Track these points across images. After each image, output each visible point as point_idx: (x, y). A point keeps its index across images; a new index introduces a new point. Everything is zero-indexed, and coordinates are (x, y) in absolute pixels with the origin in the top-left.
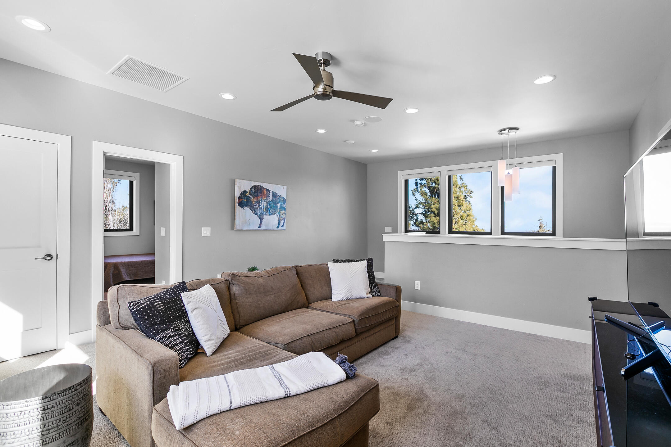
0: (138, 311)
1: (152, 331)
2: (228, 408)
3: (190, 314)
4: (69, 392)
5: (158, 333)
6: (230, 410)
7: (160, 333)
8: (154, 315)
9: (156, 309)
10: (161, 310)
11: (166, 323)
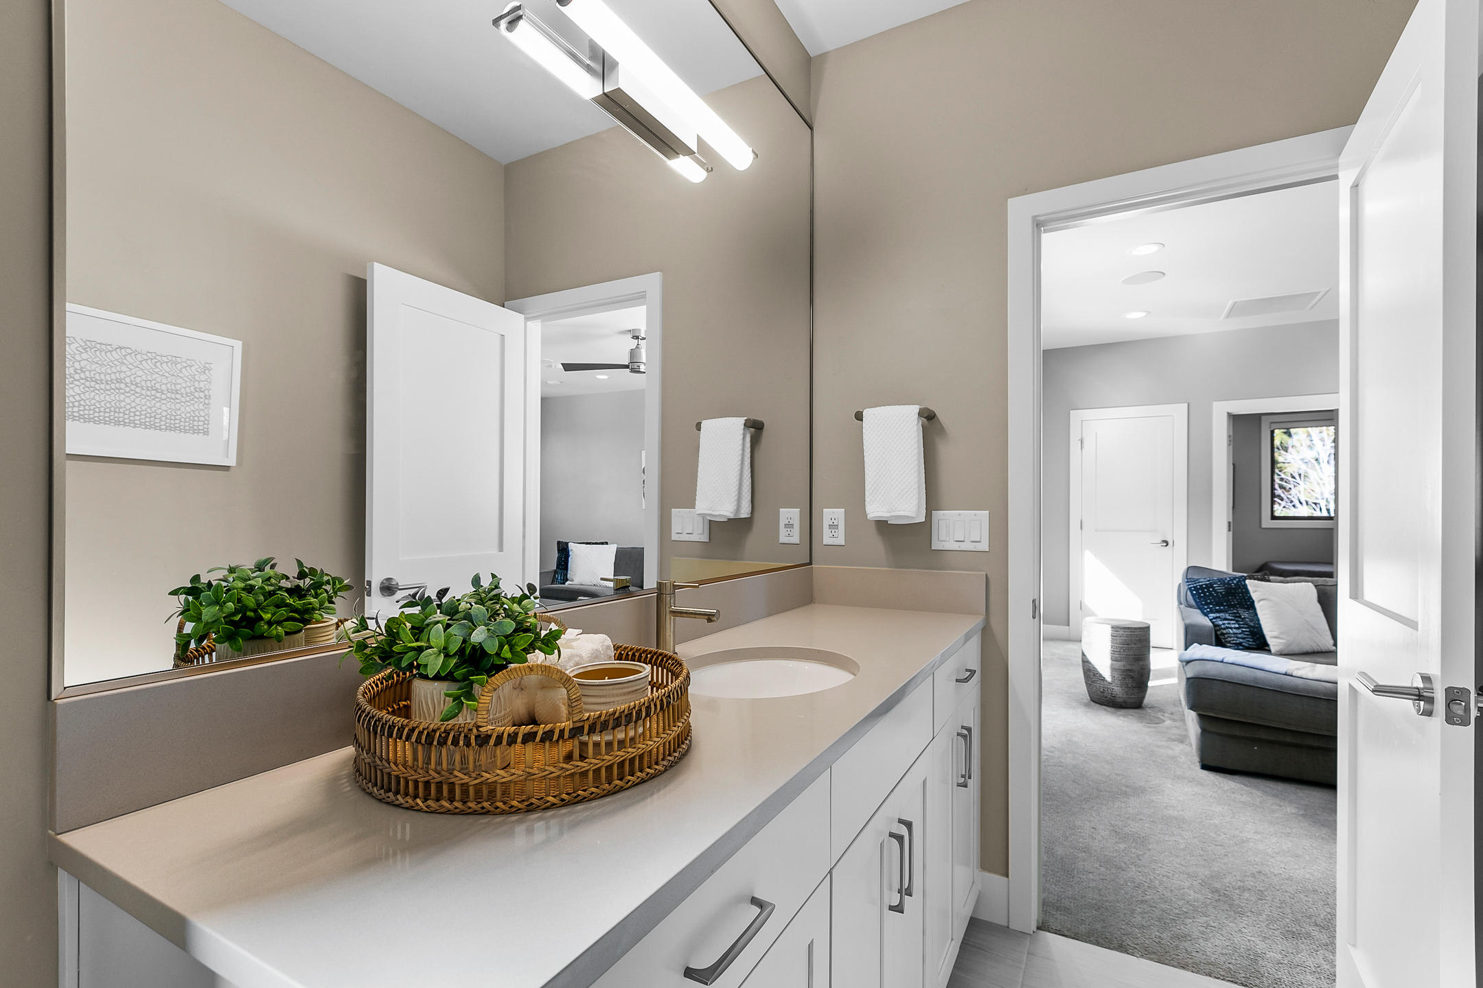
0: (1194, 587)
1: (1206, 609)
2: (1220, 660)
3: (1257, 605)
4: (1139, 630)
5: (1212, 612)
6: (1222, 662)
7: (1214, 613)
8: (1211, 594)
9: (1214, 590)
10: (1221, 592)
11: (1224, 606)
